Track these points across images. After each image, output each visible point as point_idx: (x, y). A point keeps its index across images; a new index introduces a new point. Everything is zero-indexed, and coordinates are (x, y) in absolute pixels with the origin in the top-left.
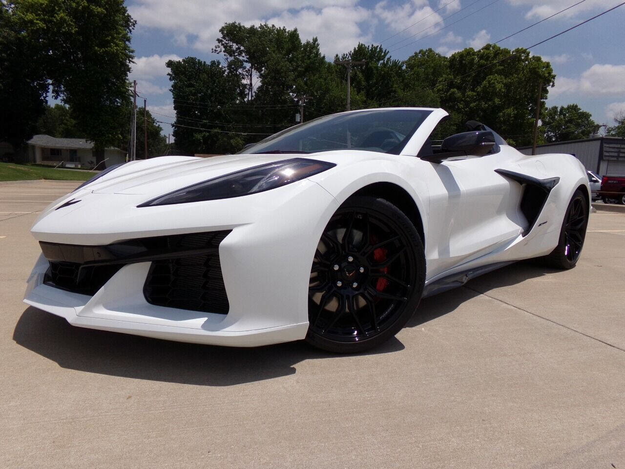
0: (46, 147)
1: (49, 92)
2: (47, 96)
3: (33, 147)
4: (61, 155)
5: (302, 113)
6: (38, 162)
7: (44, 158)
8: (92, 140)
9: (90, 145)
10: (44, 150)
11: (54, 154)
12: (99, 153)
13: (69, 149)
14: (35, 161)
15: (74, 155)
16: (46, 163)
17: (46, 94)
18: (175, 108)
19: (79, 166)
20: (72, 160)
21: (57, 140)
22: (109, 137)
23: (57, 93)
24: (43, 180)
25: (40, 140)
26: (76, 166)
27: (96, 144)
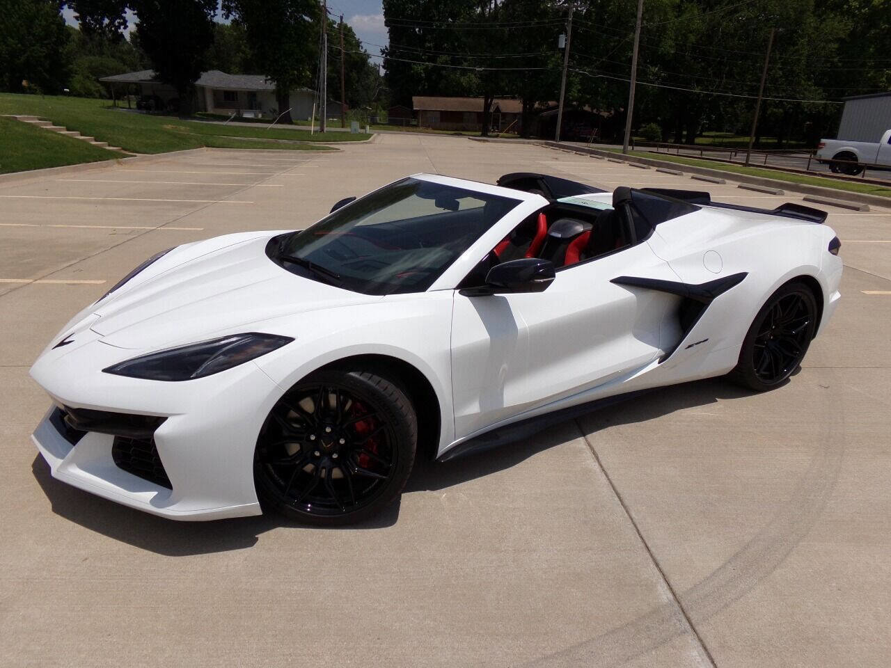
0: (219, 89)
1: (217, 8)
2: (215, 15)
3: (203, 89)
4: (237, 99)
5: (569, 33)
6: (211, 111)
7: (218, 105)
8: (273, 79)
9: (272, 86)
10: (216, 92)
11: (228, 98)
12: (282, 98)
13: (249, 92)
14: (206, 110)
15: (253, 99)
16: (218, 112)
17: (214, 12)
18: (387, 24)
19: (260, 116)
20: (251, 107)
21: (232, 77)
22: (294, 74)
23: (228, 9)
24: (205, 148)
25: (212, 79)
26: (256, 116)
27: (278, 86)
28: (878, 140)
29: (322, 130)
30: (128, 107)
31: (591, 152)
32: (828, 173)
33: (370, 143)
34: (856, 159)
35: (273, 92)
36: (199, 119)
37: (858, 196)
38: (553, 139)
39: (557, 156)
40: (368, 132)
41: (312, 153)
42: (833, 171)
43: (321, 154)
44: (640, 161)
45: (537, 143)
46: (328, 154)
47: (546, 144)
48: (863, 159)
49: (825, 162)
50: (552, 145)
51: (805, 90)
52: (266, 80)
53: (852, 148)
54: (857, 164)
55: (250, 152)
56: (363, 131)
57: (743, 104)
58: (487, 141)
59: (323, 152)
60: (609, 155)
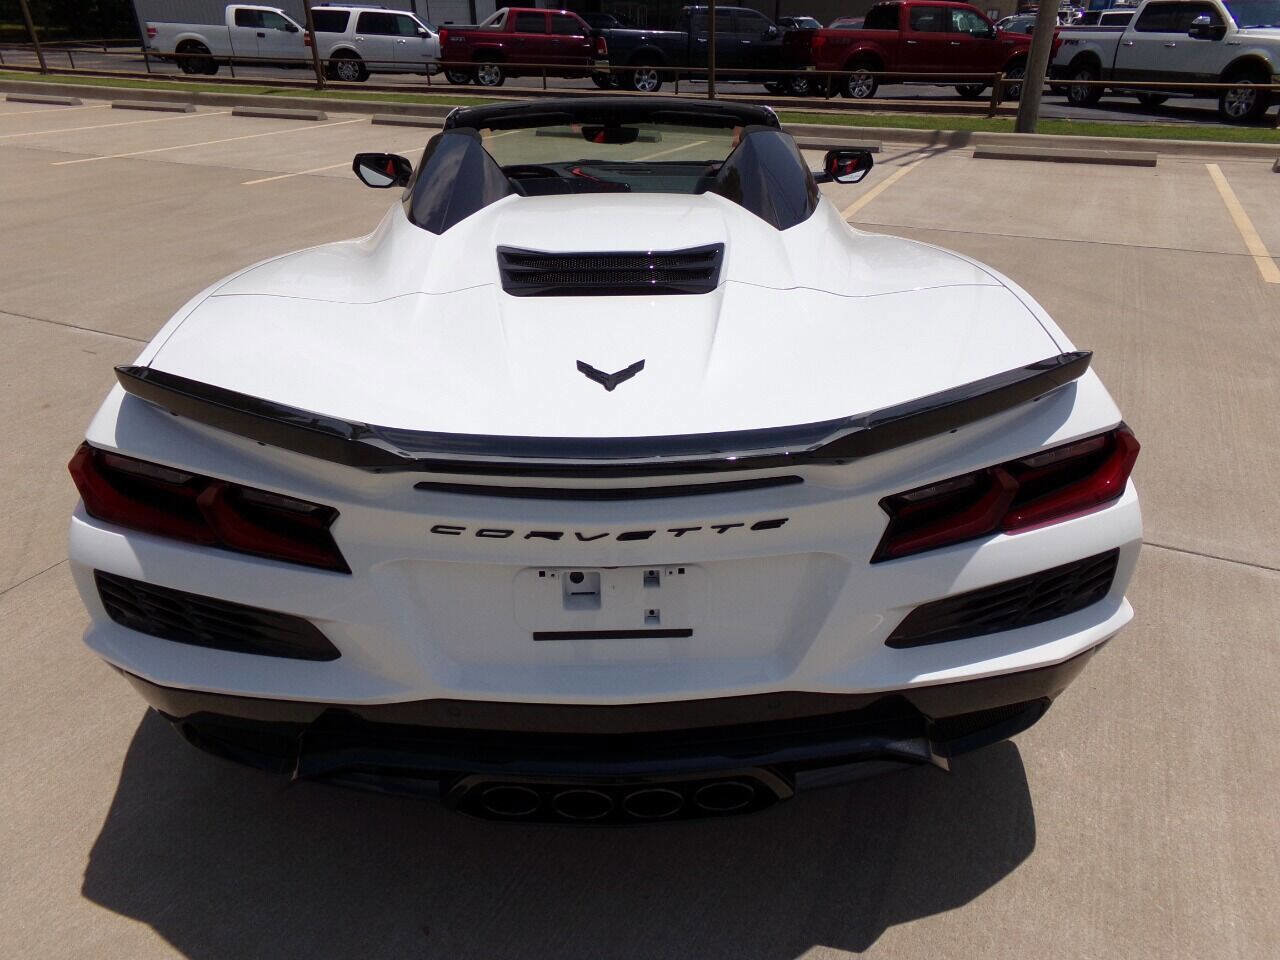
28: (222, 21)
32: (183, 75)
34: (207, 51)
37: (295, 101)
42: (186, 72)
48: (217, 49)
49: (168, 59)
53: (190, 34)
54: (211, 58)
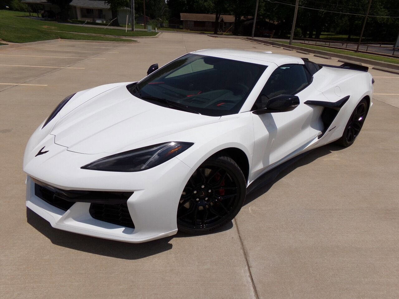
0: (84, 7)
3: (75, 7)
4: (93, 13)
6: (80, 19)
7: (83, 16)
8: (109, 3)
9: (108, 6)
10: (82, 9)
11: (88, 12)
12: (114, 12)
13: (98, 9)
14: (77, 18)
15: (100, 13)
16: (83, 19)
19: (105, 22)
20: (100, 17)
21: (90, 2)
24: (60, 39)
25: (80, 3)
26: (103, 22)
27: (111, 6)
29: (133, 30)
30: (37, 16)
31: (272, 44)
33: (156, 37)
35: (109, 9)
36: (71, 23)
38: (250, 35)
39: (255, 46)
40: (156, 32)
41: (121, 44)
43: (126, 44)
44: (301, 49)
45: (242, 38)
46: (130, 44)
47: (247, 39)
50: (251, 39)
51: (379, 10)
52: (105, 3)
55: (86, 42)
56: (154, 31)
57: (346, 18)
58: (217, 37)
59: (127, 43)
60: (283, 46)
